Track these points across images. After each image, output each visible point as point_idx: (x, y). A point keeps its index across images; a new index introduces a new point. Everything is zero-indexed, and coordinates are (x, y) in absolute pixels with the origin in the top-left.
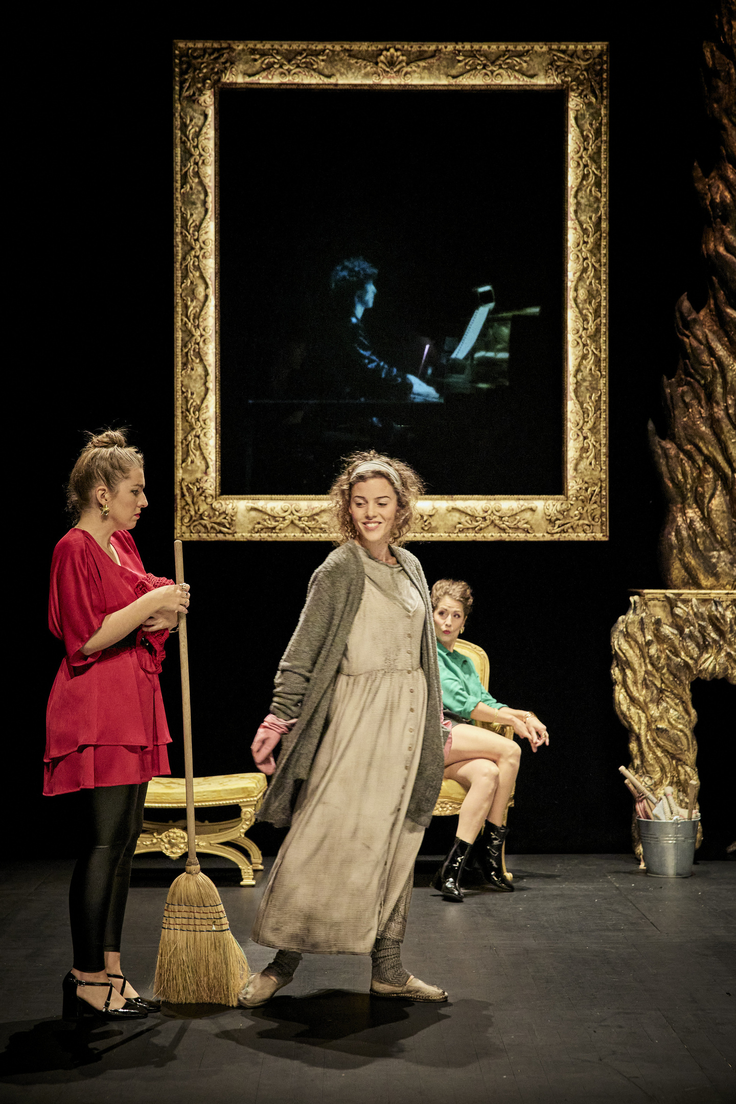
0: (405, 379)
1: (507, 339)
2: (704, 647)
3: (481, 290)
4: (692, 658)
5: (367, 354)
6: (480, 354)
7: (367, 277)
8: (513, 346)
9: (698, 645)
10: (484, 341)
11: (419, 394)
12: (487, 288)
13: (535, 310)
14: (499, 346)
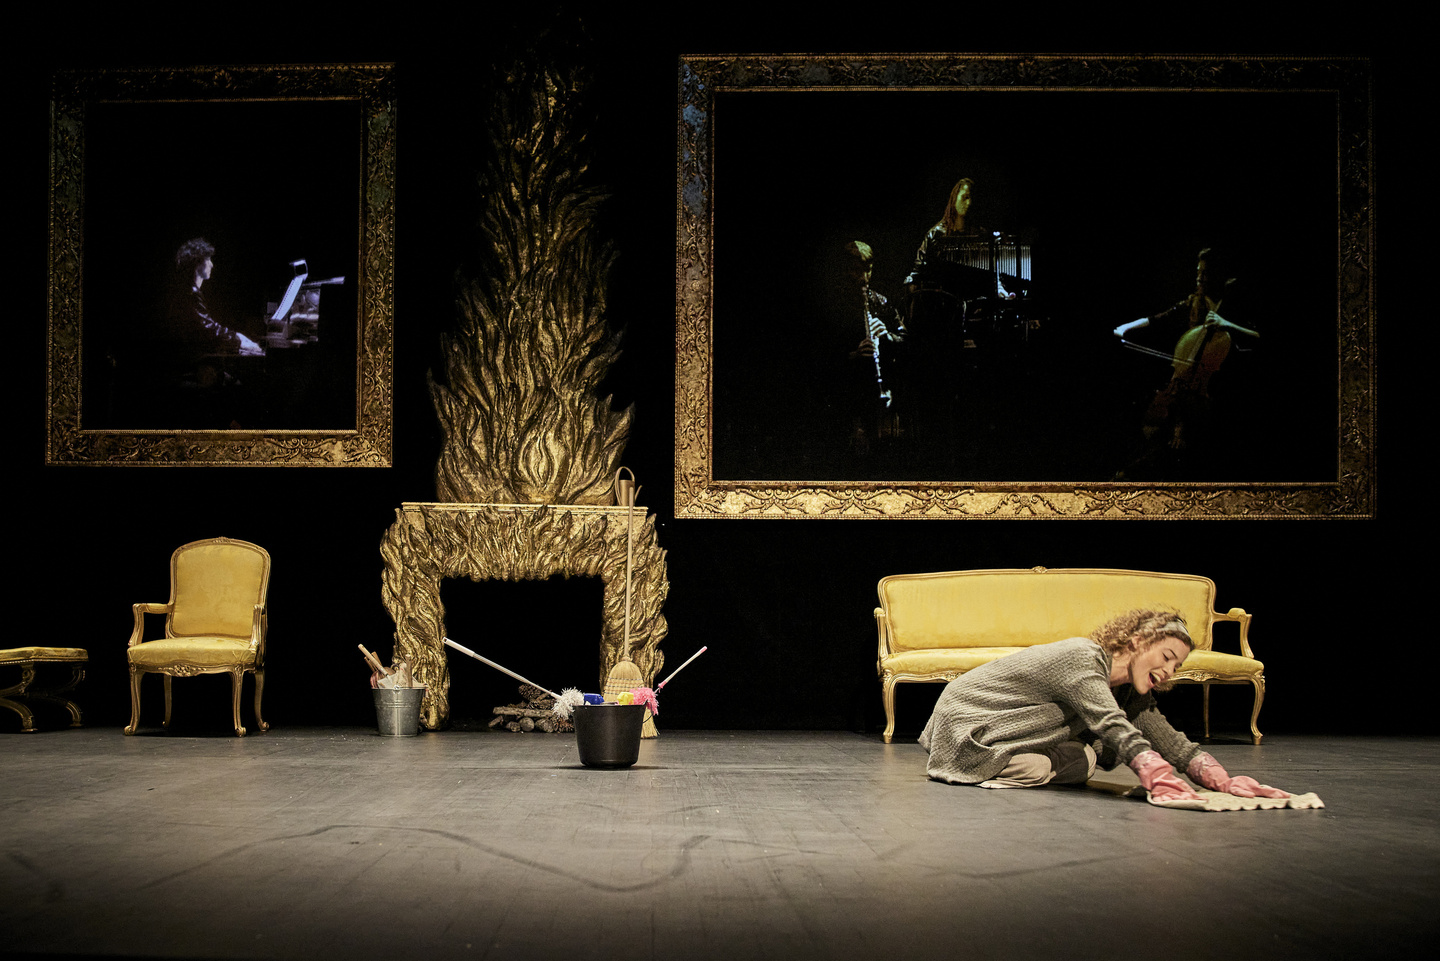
0: (234, 336)
1: (317, 303)
2: (449, 551)
3: (297, 263)
4: (438, 559)
5: (205, 316)
6: (293, 317)
7: (207, 254)
8: (322, 309)
9: (444, 549)
10: (299, 305)
11: (246, 349)
12: (302, 262)
13: (340, 280)
14: (310, 309)
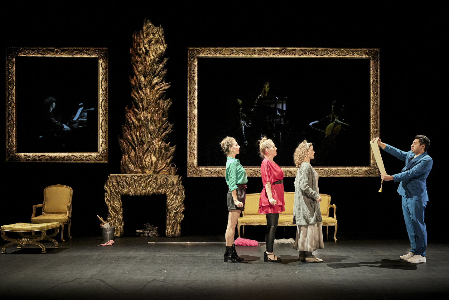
0: (62, 125)
1: (86, 116)
2: (123, 188)
3: (80, 104)
4: (120, 190)
5: (53, 119)
6: (80, 119)
7: (53, 101)
8: (87, 118)
9: (122, 187)
10: (81, 116)
11: (66, 129)
12: (82, 104)
13: (93, 109)
14: (84, 117)
